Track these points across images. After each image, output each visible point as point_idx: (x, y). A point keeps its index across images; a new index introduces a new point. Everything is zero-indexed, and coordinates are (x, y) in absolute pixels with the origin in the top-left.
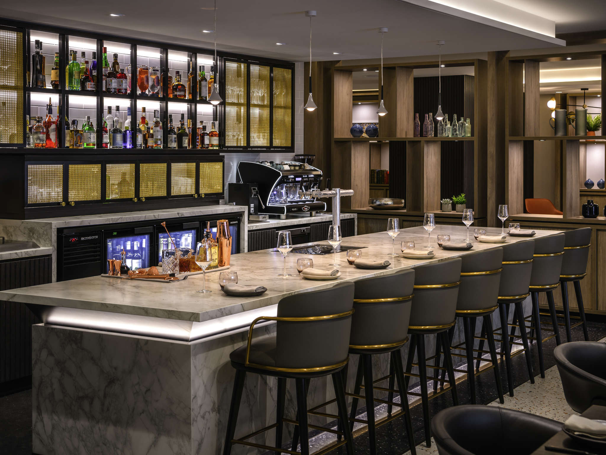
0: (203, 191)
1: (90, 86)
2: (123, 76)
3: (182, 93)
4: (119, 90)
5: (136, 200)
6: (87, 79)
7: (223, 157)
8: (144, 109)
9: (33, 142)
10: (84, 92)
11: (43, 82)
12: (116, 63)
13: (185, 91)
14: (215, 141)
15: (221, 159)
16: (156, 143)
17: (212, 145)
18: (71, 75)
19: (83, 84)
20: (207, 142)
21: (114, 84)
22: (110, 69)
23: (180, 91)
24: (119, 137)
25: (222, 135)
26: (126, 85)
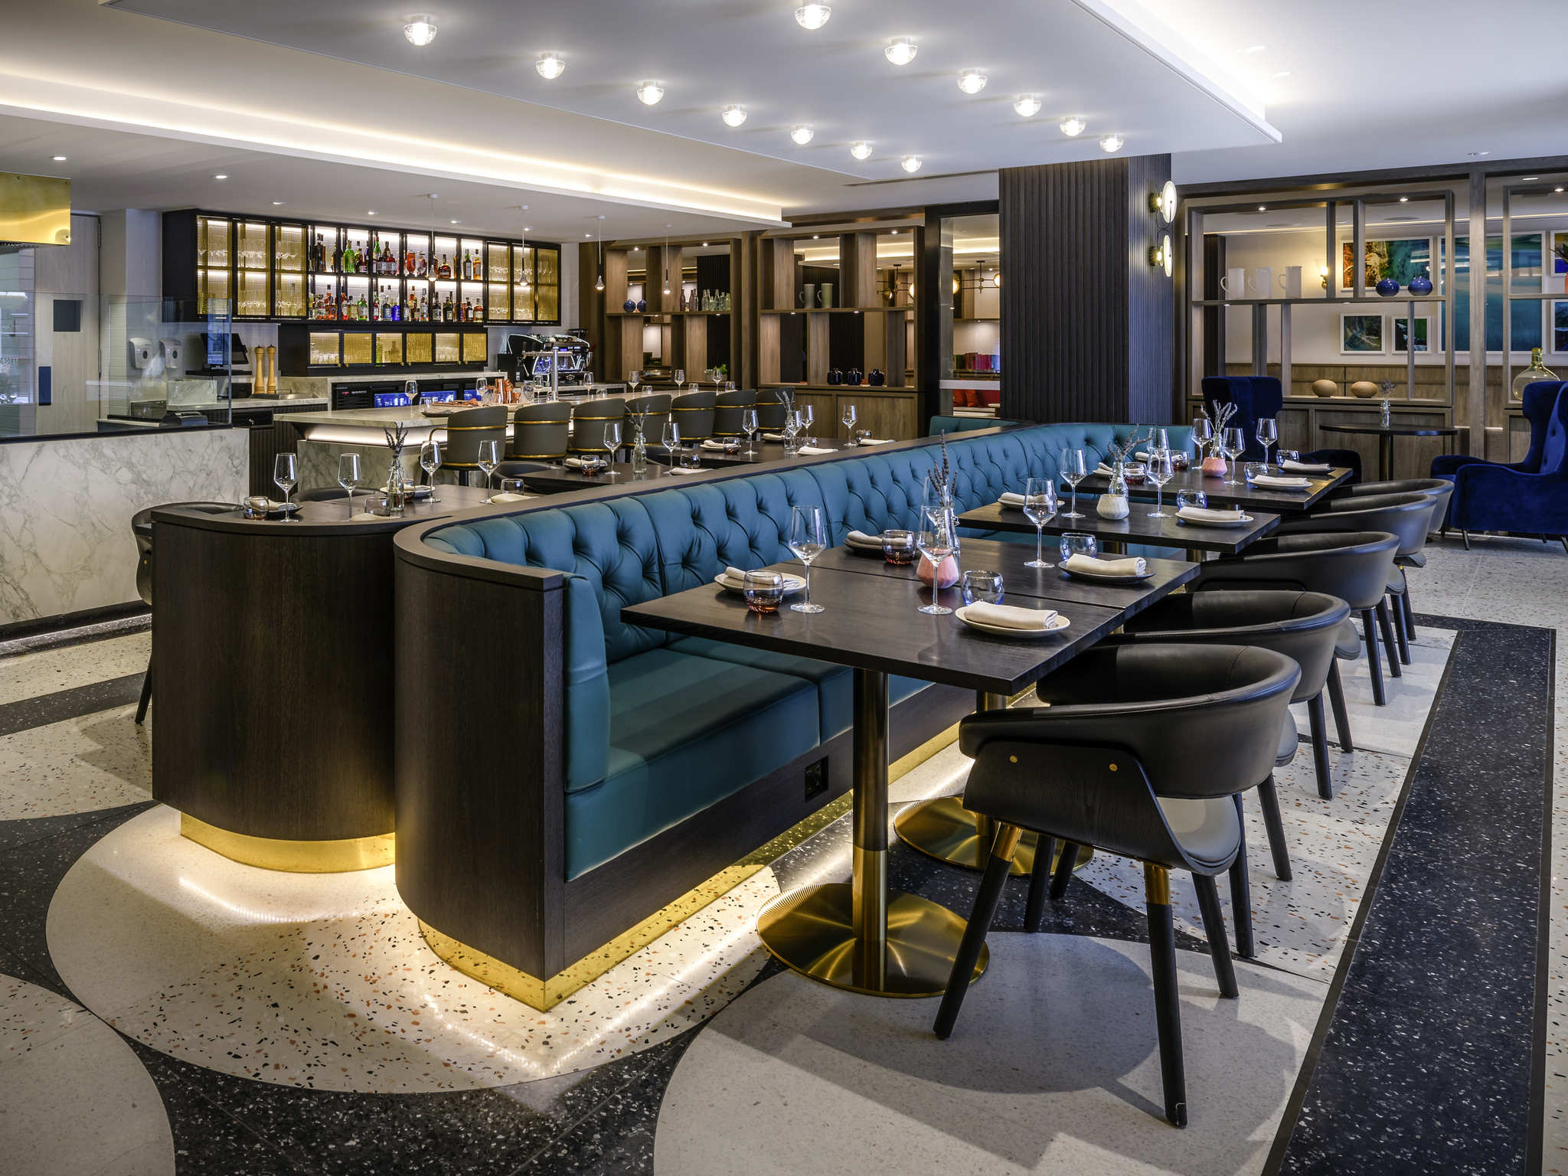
0: (466, 359)
1: (362, 269)
2: (392, 260)
3: (447, 273)
4: (389, 272)
5: (403, 364)
6: (361, 263)
7: (487, 329)
8: (413, 289)
9: (314, 316)
10: (358, 273)
11: (324, 266)
12: (387, 249)
13: (450, 272)
14: (479, 315)
15: (485, 331)
16: (422, 316)
17: (477, 319)
18: (347, 261)
19: (357, 267)
20: (471, 315)
21: (384, 267)
22: (380, 255)
23: (445, 271)
24: (388, 312)
25: (485, 310)
26: (395, 267)
